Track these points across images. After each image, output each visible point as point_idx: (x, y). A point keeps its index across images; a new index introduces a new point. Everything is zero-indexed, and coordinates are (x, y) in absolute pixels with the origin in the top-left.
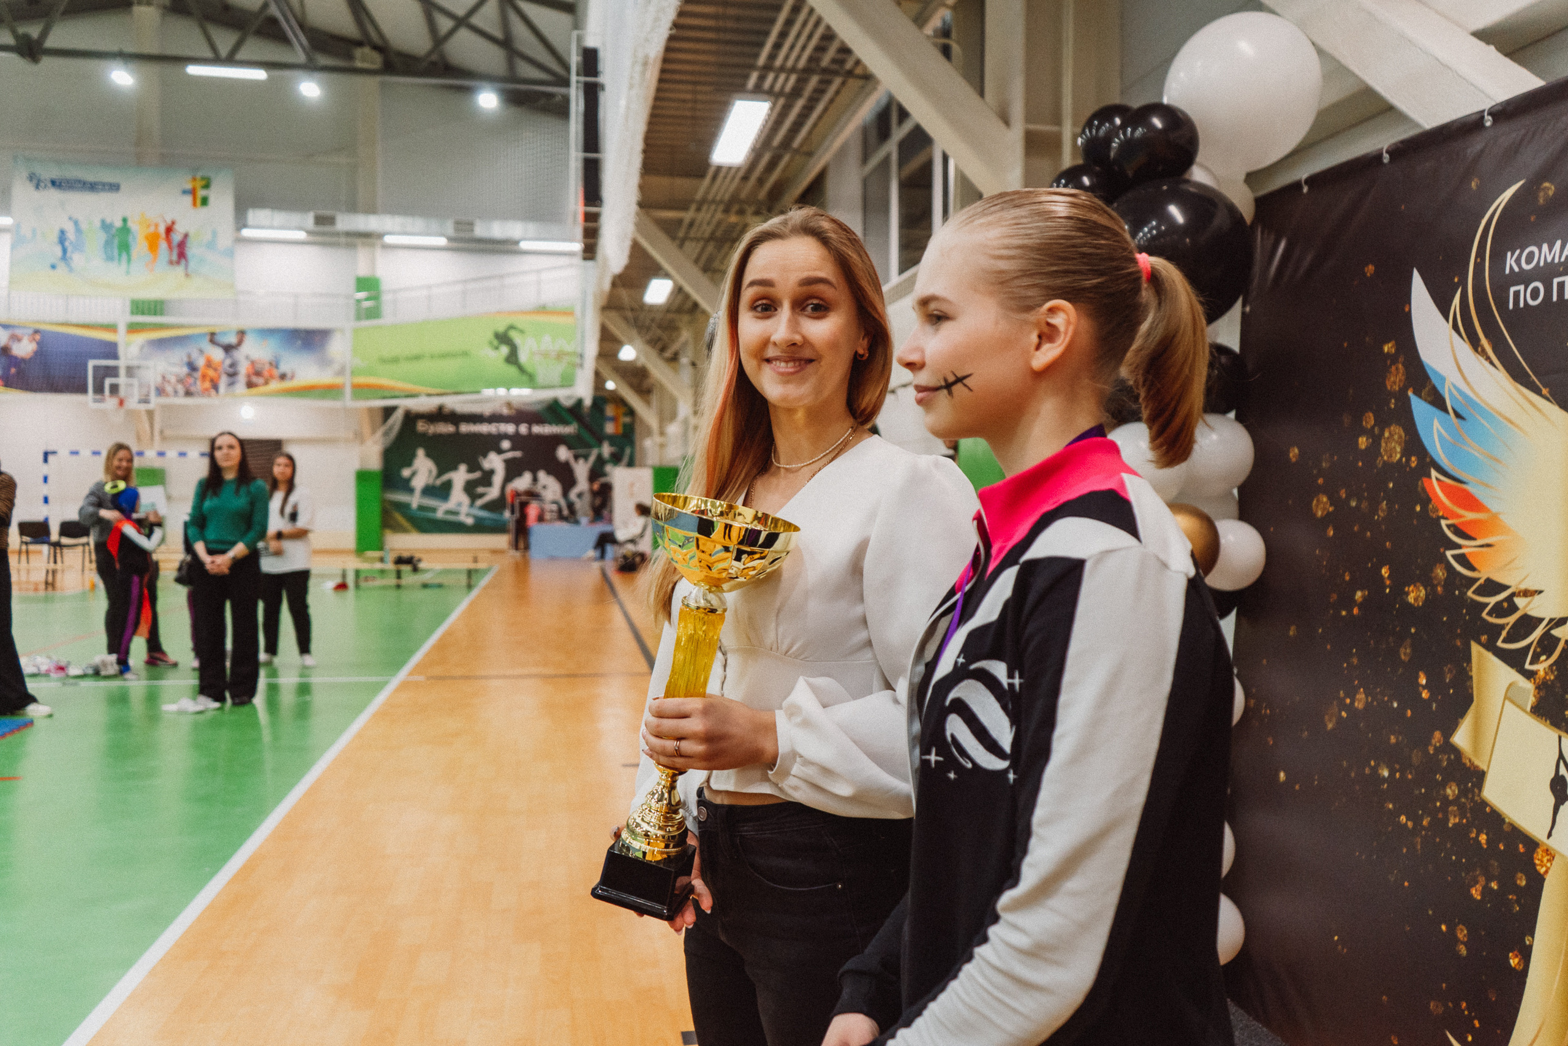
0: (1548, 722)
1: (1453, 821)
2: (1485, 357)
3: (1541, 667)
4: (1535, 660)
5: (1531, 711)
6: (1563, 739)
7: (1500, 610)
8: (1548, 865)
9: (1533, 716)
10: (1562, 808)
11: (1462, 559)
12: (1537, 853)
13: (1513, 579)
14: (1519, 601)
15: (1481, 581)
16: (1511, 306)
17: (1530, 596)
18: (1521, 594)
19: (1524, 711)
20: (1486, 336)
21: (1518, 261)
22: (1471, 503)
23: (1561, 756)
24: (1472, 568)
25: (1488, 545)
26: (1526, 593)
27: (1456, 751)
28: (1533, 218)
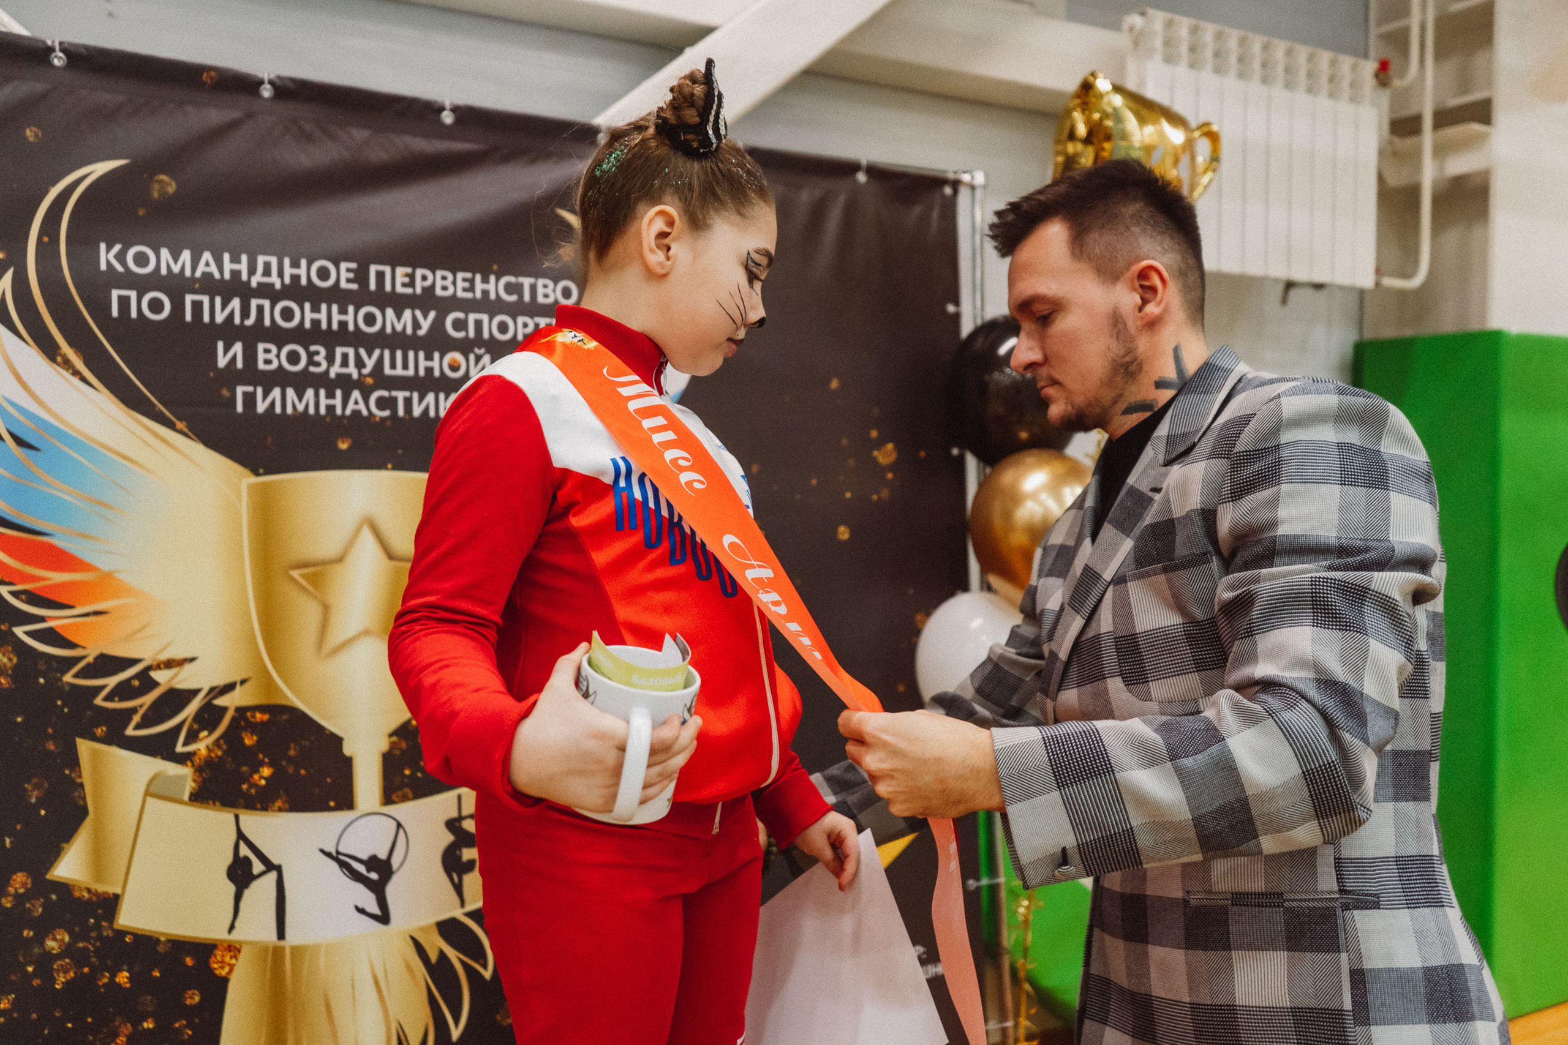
0: (218, 804)
1: (61, 980)
2: (71, 371)
3: (202, 746)
4: (192, 737)
5: (190, 799)
6: (242, 818)
7: (124, 691)
8: (233, 961)
9: (195, 803)
10: (247, 893)
11: (51, 636)
12: (215, 957)
13: (145, 651)
14: (155, 675)
15: (90, 659)
16: (115, 313)
17: (176, 666)
18: (162, 666)
19: (181, 802)
20: (71, 344)
21: (121, 257)
22: (62, 560)
23: (241, 836)
24: (72, 645)
25: (97, 613)
26: (169, 664)
27: (64, 888)
28: (141, 212)
